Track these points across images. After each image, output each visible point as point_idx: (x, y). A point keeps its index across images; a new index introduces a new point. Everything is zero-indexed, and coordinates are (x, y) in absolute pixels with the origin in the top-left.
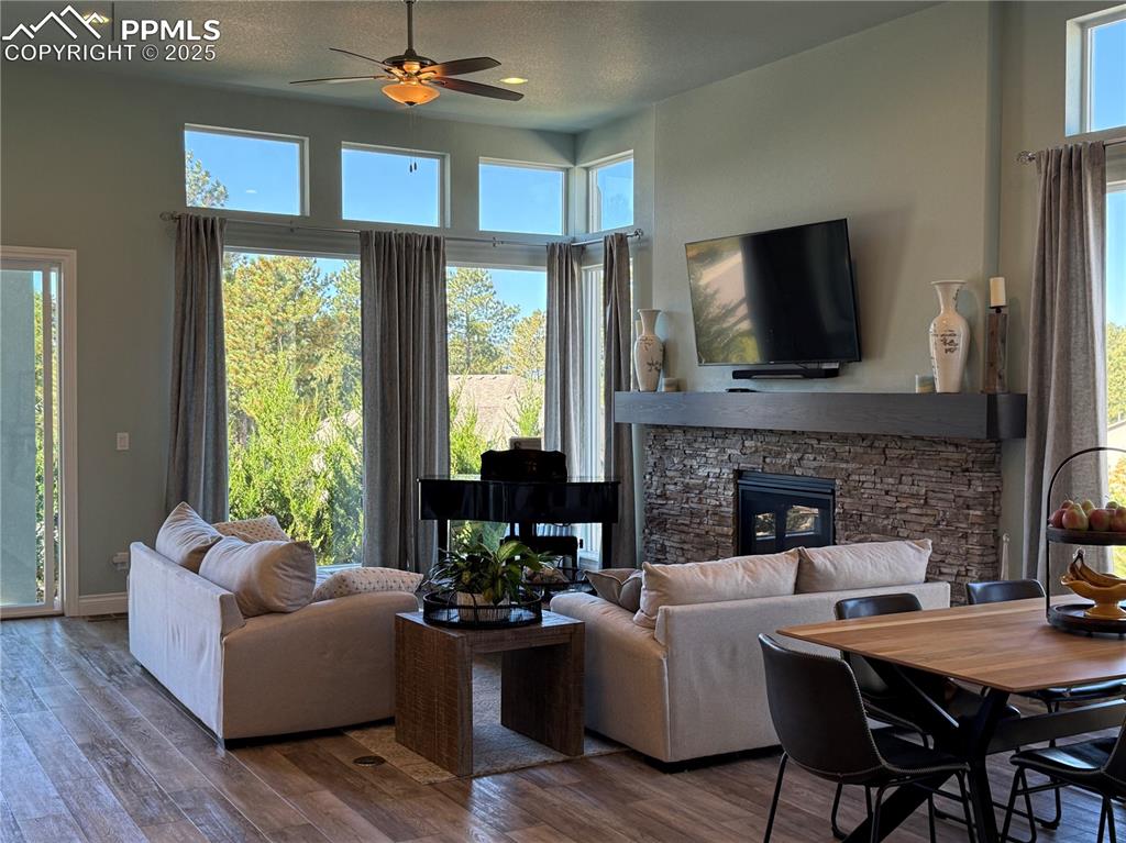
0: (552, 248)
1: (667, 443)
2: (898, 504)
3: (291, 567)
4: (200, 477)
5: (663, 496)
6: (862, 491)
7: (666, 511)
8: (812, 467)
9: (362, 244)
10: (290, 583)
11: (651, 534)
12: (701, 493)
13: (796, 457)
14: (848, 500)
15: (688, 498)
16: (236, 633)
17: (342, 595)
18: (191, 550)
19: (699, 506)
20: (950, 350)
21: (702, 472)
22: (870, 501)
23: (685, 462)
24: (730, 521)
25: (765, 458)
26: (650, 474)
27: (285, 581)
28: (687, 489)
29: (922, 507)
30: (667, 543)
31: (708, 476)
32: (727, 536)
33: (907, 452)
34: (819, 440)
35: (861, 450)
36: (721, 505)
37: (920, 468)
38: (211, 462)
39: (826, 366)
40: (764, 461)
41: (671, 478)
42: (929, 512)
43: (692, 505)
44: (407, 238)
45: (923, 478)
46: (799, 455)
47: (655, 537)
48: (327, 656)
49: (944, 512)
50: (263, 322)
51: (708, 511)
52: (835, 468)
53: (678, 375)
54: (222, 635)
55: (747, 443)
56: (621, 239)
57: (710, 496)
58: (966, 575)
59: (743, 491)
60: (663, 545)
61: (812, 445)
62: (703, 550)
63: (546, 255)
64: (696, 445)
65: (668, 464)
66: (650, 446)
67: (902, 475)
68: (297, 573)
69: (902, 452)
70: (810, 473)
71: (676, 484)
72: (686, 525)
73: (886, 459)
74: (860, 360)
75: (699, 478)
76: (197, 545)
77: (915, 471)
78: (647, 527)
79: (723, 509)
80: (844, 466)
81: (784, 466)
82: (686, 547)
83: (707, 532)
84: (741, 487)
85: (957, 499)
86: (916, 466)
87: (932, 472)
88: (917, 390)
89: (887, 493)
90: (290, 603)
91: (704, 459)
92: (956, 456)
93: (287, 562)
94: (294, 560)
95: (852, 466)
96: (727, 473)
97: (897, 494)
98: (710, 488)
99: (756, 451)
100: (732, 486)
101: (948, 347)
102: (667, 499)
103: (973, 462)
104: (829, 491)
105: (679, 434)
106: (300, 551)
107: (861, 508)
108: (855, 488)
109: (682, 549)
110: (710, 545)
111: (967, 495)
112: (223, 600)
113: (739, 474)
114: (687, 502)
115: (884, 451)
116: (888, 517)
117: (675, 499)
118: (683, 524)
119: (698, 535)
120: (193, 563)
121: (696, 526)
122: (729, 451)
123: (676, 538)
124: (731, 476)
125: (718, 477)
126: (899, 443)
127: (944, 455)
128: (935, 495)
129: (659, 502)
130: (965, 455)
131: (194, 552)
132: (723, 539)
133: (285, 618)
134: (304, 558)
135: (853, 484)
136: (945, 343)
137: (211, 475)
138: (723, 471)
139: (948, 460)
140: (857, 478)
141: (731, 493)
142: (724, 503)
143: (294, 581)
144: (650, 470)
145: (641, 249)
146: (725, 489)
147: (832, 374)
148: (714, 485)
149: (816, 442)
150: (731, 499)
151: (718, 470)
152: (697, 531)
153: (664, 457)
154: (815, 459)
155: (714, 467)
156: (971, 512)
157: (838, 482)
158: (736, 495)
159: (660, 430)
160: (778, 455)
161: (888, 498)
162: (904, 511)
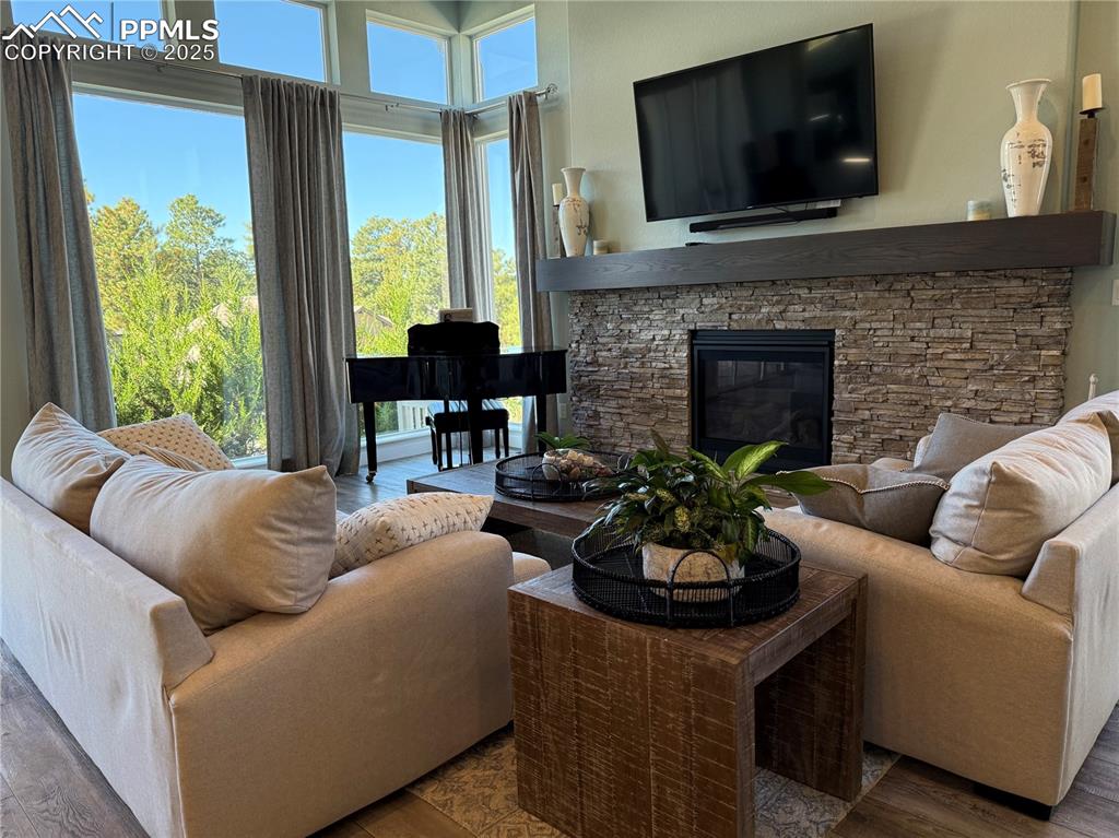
0: (445, 115)
1: (598, 309)
2: (929, 351)
3: (295, 522)
4: (72, 369)
5: (594, 362)
6: (875, 339)
7: (598, 378)
8: (801, 318)
9: (245, 93)
10: (298, 557)
11: (580, 401)
12: (644, 356)
13: (776, 309)
14: (854, 351)
15: (627, 363)
16: (198, 682)
17: (382, 555)
18: (70, 483)
19: (642, 370)
20: (1038, 163)
21: (646, 335)
22: (886, 350)
23: (622, 327)
24: (685, 383)
25: (730, 314)
26: (577, 342)
27: (285, 553)
28: (626, 354)
29: (965, 351)
30: (600, 409)
31: (654, 339)
32: (680, 398)
33: (944, 292)
34: (810, 289)
35: (876, 295)
36: (671, 368)
37: (963, 308)
38: (84, 351)
39: (821, 206)
40: (730, 318)
41: (604, 344)
42: (977, 356)
43: (634, 370)
44: (297, 89)
45: (971, 319)
46: (782, 308)
47: (585, 404)
48: (380, 679)
49: (1002, 356)
50: (112, 256)
51: (653, 374)
52: (834, 317)
53: (608, 237)
54: (167, 688)
55: (705, 301)
56: (531, 98)
57: (656, 359)
58: (1031, 423)
59: (699, 351)
60: (595, 411)
61: (799, 295)
62: (648, 414)
63: (440, 125)
64: (637, 309)
65: (598, 330)
66: (576, 314)
67: (934, 318)
68: (307, 533)
69: (937, 292)
70: (796, 326)
71: (610, 350)
72: (625, 390)
73: (913, 302)
74: (877, 194)
75: (642, 342)
76: (79, 475)
77: (955, 312)
78: (575, 395)
79: (672, 371)
80: (848, 313)
81: (759, 320)
82: (624, 411)
83: (653, 396)
84: (696, 348)
85: (1021, 340)
86: (958, 306)
87: (984, 312)
88: (971, 218)
89: (912, 339)
90: (301, 595)
91: (647, 322)
92: (1022, 291)
93: (285, 514)
94: (299, 509)
95: (858, 314)
96: (679, 334)
97: (928, 339)
98: (655, 351)
99: (720, 308)
100: (686, 347)
101: (1036, 160)
102: (600, 365)
103: (1049, 296)
104: (826, 343)
105: (614, 299)
106: (308, 489)
107: (872, 359)
108: (864, 337)
109: (621, 414)
110: (657, 408)
111: (1036, 333)
112: (159, 618)
113: (693, 334)
114: (625, 368)
115: (909, 294)
116: (913, 366)
117: (610, 365)
118: (622, 389)
119: (639, 399)
120: (76, 510)
121: (638, 390)
122: (682, 311)
123: (613, 403)
124: (686, 337)
125: (668, 339)
126: (930, 283)
127: (1003, 291)
128: (985, 336)
129: (590, 369)
130: (1035, 290)
131: (77, 488)
132: (674, 402)
133: (295, 629)
134: (317, 502)
135: (860, 332)
136: (1033, 156)
137: (86, 366)
138: (673, 332)
139: (1010, 296)
140: (868, 326)
141: (685, 355)
142: (675, 366)
143: (302, 550)
144: (577, 338)
145: (550, 110)
146: (675, 351)
147: (832, 213)
148: (660, 348)
149: (806, 291)
150: (685, 361)
151: (666, 332)
152: (640, 395)
153: (595, 324)
154: (804, 310)
155: (662, 329)
156: (1043, 352)
157: (837, 332)
158: (691, 356)
159: (588, 297)
160: (750, 309)
161: (915, 344)
162: (940, 357)
